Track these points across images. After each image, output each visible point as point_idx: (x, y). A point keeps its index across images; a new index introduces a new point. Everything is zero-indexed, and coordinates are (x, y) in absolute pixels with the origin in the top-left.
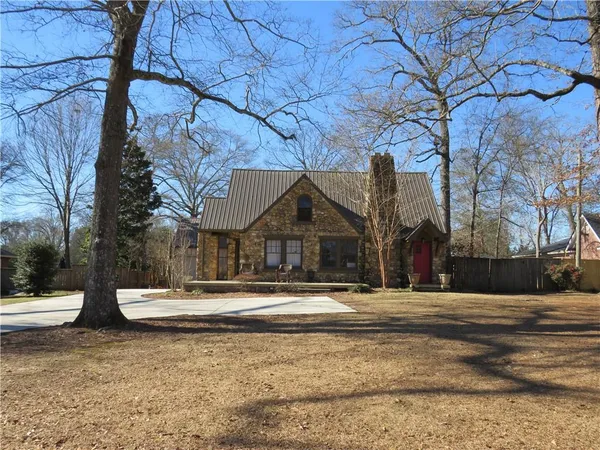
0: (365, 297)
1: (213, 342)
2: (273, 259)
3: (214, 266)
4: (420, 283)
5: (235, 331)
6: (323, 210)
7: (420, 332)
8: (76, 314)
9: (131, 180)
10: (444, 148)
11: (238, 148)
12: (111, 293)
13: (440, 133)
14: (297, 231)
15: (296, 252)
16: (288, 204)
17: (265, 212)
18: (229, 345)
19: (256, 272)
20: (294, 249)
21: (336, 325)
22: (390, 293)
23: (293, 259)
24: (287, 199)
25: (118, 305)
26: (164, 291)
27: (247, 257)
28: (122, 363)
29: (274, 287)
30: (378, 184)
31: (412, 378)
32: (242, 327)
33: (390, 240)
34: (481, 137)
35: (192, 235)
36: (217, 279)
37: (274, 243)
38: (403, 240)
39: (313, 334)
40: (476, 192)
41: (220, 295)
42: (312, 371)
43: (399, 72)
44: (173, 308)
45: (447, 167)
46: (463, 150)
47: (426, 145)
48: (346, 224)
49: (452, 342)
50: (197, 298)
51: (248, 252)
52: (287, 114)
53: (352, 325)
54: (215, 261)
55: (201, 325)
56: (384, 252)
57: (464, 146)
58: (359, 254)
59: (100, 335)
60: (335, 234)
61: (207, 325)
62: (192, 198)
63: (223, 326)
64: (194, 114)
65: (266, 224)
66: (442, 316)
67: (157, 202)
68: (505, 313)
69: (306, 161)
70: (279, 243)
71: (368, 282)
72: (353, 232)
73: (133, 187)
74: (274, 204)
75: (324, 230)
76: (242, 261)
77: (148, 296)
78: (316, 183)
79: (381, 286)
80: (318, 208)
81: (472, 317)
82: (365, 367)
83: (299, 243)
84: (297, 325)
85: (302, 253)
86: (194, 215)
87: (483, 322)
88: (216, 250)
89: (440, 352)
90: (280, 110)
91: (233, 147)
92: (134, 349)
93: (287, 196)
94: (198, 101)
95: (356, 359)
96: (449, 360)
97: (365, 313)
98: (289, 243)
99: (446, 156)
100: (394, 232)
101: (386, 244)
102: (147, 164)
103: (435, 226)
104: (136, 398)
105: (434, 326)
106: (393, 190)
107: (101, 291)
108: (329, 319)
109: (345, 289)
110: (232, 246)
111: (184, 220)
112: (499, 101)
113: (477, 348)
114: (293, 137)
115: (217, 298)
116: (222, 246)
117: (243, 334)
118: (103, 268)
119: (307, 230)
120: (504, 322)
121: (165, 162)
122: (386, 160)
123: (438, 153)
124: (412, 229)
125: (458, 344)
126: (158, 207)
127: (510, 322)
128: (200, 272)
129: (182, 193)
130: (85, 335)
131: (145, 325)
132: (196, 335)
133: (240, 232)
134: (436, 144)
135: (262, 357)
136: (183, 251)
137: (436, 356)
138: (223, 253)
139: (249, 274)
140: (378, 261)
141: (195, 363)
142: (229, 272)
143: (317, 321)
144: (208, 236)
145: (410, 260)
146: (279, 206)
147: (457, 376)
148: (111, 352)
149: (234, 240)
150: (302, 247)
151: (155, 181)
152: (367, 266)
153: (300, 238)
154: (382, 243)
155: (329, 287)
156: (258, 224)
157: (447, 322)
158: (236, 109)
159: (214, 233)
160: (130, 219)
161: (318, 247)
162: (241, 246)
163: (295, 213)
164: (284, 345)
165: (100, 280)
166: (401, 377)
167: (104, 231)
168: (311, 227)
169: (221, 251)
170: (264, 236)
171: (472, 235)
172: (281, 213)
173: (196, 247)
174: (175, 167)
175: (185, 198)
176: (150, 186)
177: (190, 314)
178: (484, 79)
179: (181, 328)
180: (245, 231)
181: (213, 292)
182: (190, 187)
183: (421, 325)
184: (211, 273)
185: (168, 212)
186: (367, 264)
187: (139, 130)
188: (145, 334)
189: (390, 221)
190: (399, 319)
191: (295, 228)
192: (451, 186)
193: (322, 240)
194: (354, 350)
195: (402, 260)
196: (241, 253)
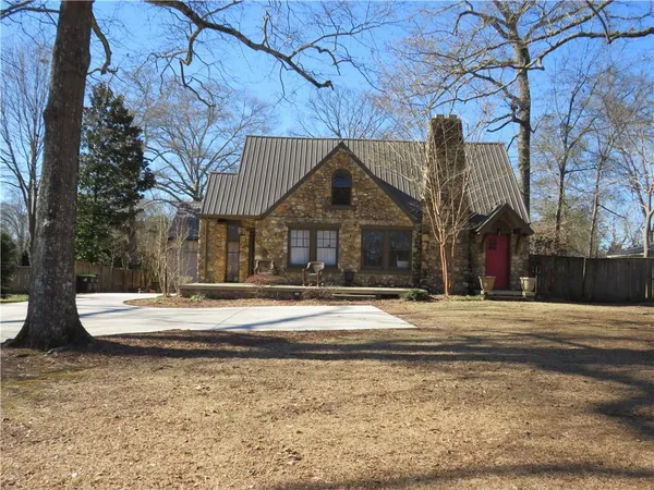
0: (423, 307)
1: (211, 373)
2: (299, 255)
3: (222, 263)
4: (494, 289)
5: (244, 355)
6: (366, 190)
7: (514, 360)
8: (19, 327)
9: (116, 152)
10: (523, 114)
11: (254, 112)
12: (67, 298)
13: (518, 94)
14: (331, 218)
15: (329, 247)
16: (319, 182)
17: (288, 193)
18: (235, 377)
19: (277, 272)
20: (327, 242)
21: (390, 348)
22: (456, 301)
23: (326, 256)
24: (317, 176)
25: (78, 316)
26: (154, 296)
27: (264, 252)
28: (69, 406)
29: (300, 292)
30: (442, 154)
31: (526, 442)
32: (255, 349)
33: (455, 230)
34: (573, 100)
35: (193, 223)
36: (226, 281)
37: (300, 233)
38: (473, 232)
39: (358, 362)
40: (563, 172)
41: (228, 302)
42: (363, 426)
43: (466, 13)
44: (164, 319)
45: (527, 138)
46: (547, 117)
47: (501, 108)
48: (396, 209)
49: (569, 377)
50: (196, 306)
51: (266, 246)
52: (320, 51)
53: (415, 348)
54: (223, 258)
55: (197, 346)
56: (448, 247)
57: (550, 112)
58: (414, 250)
59: (49, 359)
60: (381, 223)
61: (205, 346)
62: (194, 177)
63: (228, 348)
64: (191, 53)
65: (291, 209)
66: (539, 336)
67: (149, 182)
68: (625, 332)
69: (342, 132)
70: (307, 234)
71: (426, 287)
72: (407, 221)
73: (118, 161)
74: (301, 182)
75: (367, 218)
76: (258, 257)
77: (132, 302)
78: (356, 154)
79: (442, 292)
80: (360, 187)
81: (583, 337)
82: (447, 420)
83: (334, 234)
84: (335, 347)
85: (337, 249)
86: (197, 200)
87: (601, 345)
88: (224, 243)
89: (557, 394)
90: (312, 45)
91: (248, 111)
92: (94, 382)
93: (318, 172)
94: (197, 33)
95: (429, 405)
96: (576, 409)
97: (428, 330)
98: (320, 234)
99: (525, 124)
100: (462, 220)
101: (450, 237)
102: (136, 131)
103: (514, 212)
104: (74, 475)
105: (533, 351)
106: (461, 163)
107: (53, 296)
108: (379, 338)
109: (395, 296)
110: (245, 238)
111: (184, 205)
112: (610, 42)
113: (611, 389)
114: (328, 84)
115: (223, 305)
116: (232, 238)
117: (257, 361)
118: (55, 262)
119: (344, 217)
120: (631, 345)
121: (160, 130)
122: (451, 123)
123: (515, 120)
124: (485, 218)
125: (579, 380)
126: (150, 188)
127: (641, 346)
128: (203, 271)
129: (182, 170)
130: (28, 360)
131: (116, 345)
132: (189, 362)
133: (256, 218)
134: (513, 108)
135: (283, 400)
136: (178, 244)
137: (553, 401)
138: (232, 247)
139: (267, 275)
140: (439, 260)
141: (180, 409)
142: (241, 272)
143: (363, 342)
144: (212, 224)
145: (482, 257)
146: (308, 185)
147: (600, 438)
148: (57, 388)
149: (248, 229)
150: (338, 238)
151: (147, 155)
152: (424, 265)
153: (335, 228)
154: (444, 234)
155: (374, 293)
156: (279, 209)
157: (548, 344)
158: (249, 43)
159: (221, 220)
160: (114, 204)
161: (359, 240)
162: (257, 237)
163: (329, 194)
164: (318, 378)
165: (51, 279)
166: (508, 440)
167: (56, 209)
168: (349, 213)
169: (230, 244)
170: (287, 224)
171: (558, 228)
172: (311, 194)
173: (197, 239)
174: (173, 136)
175: (186, 177)
176: (140, 161)
177: (184, 328)
178: (590, 12)
179: (166, 350)
180: (262, 217)
181: (219, 298)
182: (192, 162)
183: (515, 349)
184: (217, 272)
185: (164, 195)
186: (424, 264)
187: (113, 72)
188: (115, 358)
189: (456, 206)
190: (479, 340)
191: (329, 215)
192: (531, 164)
193: (365, 230)
194: (422, 388)
195: (470, 257)
196: (257, 246)
